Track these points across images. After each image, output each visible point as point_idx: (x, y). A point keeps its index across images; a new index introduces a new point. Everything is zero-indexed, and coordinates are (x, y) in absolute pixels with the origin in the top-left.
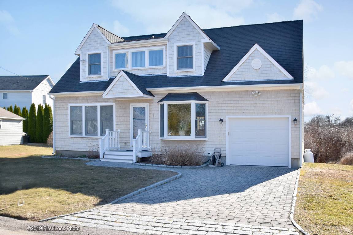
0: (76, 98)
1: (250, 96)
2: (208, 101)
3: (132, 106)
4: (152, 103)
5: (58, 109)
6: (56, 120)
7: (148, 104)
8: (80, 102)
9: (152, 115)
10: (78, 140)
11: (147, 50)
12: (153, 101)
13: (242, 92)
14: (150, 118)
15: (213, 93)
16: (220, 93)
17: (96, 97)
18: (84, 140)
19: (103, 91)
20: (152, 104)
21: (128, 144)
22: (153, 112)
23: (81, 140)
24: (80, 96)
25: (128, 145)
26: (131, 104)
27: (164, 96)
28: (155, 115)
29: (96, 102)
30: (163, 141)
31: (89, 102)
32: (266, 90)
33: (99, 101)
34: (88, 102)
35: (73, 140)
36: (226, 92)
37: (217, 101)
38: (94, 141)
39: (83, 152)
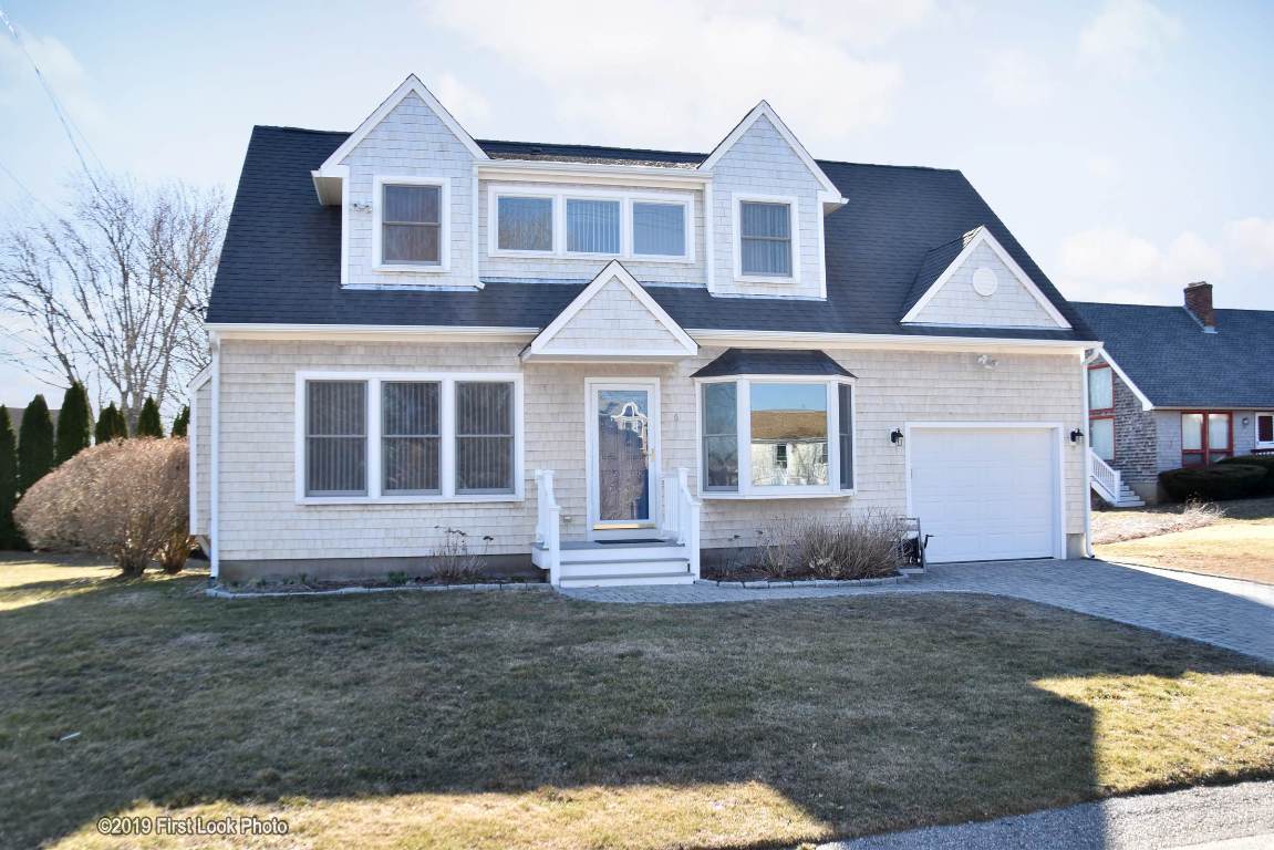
0: (339, 350)
1: (968, 369)
2: (853, 376)
3: (593, 387)
4: (671, 377)
5: (235, 389)
6: (225, 435)
7: (657, 381)
8: (355, 366)
9: (671, 417)
10: (343, 516)
11: (627, 201)
12: (673, 370)
13: (946, 355)
14: (665, 429)
15: (868, 354)
16: (888, 355)
17: (436, 347)
18: (376, 515)
19: (534, 330)
20: (670, 382)
21: (578, 521)
22: (675, 408)
23: (358, 515)
24: (359, 344)
25: (574, 525)
26: (588, 380)
27: (714, 357)
28: (682, 417)
29: (435, 366)
30: (713, 505)
31: (399, 366)
32: (1005, 355)
33: (449, 362)
34: (394, 366)
35: (315, 516)
36: (903, 353)
37: (881, 380)
38: (424, 515)
39: (365, 562)
